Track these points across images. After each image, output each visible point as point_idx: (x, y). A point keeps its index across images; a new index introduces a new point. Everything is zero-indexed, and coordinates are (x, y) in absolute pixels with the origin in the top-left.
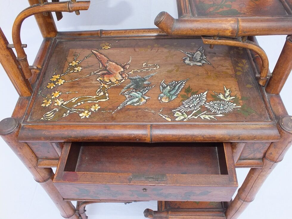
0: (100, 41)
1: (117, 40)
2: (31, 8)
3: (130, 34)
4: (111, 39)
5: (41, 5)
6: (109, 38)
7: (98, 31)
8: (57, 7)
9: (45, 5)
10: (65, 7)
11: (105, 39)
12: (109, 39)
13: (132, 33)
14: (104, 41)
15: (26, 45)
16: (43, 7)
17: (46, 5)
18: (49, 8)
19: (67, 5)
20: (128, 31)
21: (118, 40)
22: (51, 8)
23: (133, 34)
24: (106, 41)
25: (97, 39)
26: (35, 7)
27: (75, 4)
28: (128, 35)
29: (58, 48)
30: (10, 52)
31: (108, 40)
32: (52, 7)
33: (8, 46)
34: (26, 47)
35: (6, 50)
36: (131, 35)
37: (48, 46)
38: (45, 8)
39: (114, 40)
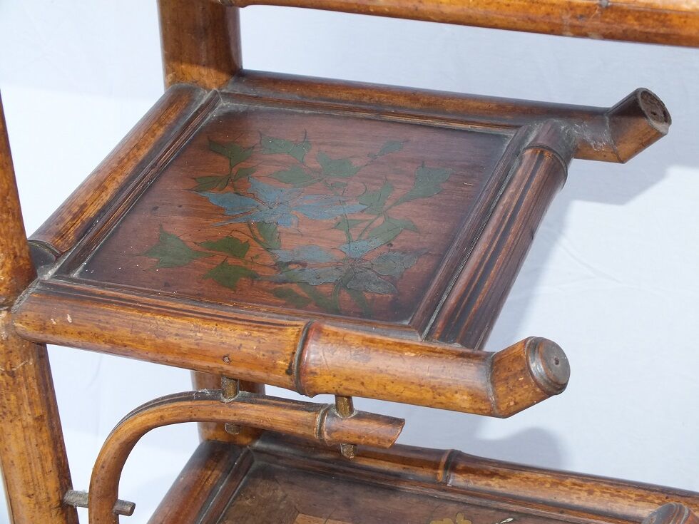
0: (437, 504)
1: (511, 512)
2: (189, 403)
3: (574, 497)
4: (485, 502)
5: (225, 400)
6: (479, 497)
7: (440, 453)
8: (280, 418)
9: (240, 405)
10: (309, 427)
11: (462, 498)
12: (477, 501)
13: (584, 495)
14: (452, 508)
15: (133, 506)
16: (230, 407)
17: (243, 402)
18: (249, 416)
19: (318, 420)
20: (569, 481)
21: (517, 513)
22: (257, 418)
23: (587, 500)
24: (463, 507)
25: (427, 491)
26: (203, 403)
27: (346, 422)
28: (567, 501)
29: (251, 497)
30: (66, 518)
31: (473, 505)
32: (262, 414)
33: (69, 498)
34: (130, 513)
35: (54, 512)
36: (576, 502)
37: (211, 481)
38: (237, 412)
39: (498, 510)
